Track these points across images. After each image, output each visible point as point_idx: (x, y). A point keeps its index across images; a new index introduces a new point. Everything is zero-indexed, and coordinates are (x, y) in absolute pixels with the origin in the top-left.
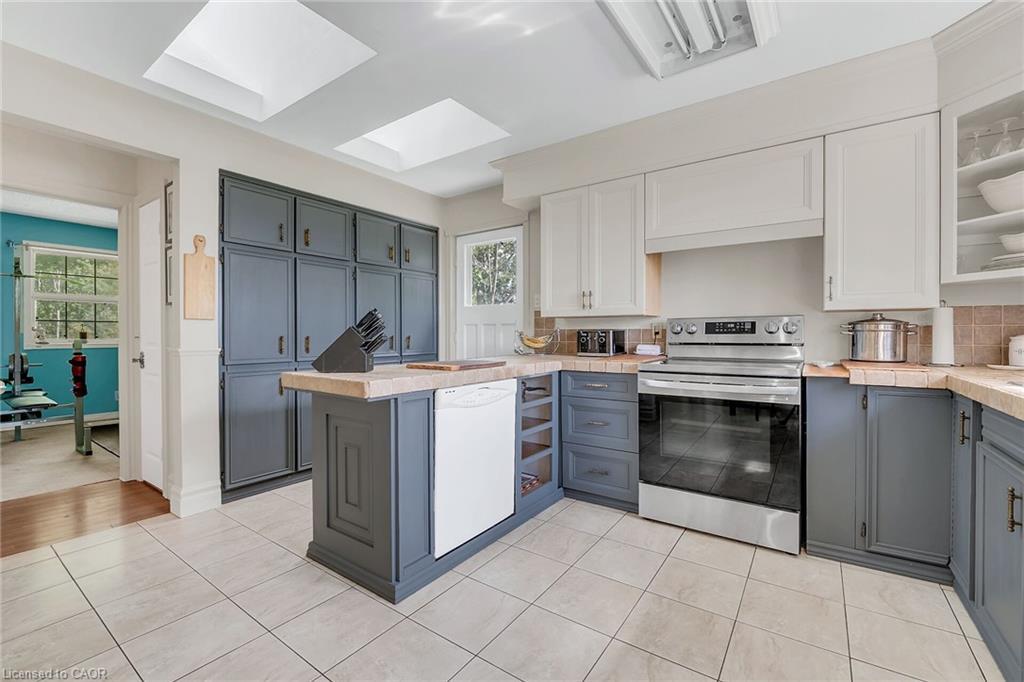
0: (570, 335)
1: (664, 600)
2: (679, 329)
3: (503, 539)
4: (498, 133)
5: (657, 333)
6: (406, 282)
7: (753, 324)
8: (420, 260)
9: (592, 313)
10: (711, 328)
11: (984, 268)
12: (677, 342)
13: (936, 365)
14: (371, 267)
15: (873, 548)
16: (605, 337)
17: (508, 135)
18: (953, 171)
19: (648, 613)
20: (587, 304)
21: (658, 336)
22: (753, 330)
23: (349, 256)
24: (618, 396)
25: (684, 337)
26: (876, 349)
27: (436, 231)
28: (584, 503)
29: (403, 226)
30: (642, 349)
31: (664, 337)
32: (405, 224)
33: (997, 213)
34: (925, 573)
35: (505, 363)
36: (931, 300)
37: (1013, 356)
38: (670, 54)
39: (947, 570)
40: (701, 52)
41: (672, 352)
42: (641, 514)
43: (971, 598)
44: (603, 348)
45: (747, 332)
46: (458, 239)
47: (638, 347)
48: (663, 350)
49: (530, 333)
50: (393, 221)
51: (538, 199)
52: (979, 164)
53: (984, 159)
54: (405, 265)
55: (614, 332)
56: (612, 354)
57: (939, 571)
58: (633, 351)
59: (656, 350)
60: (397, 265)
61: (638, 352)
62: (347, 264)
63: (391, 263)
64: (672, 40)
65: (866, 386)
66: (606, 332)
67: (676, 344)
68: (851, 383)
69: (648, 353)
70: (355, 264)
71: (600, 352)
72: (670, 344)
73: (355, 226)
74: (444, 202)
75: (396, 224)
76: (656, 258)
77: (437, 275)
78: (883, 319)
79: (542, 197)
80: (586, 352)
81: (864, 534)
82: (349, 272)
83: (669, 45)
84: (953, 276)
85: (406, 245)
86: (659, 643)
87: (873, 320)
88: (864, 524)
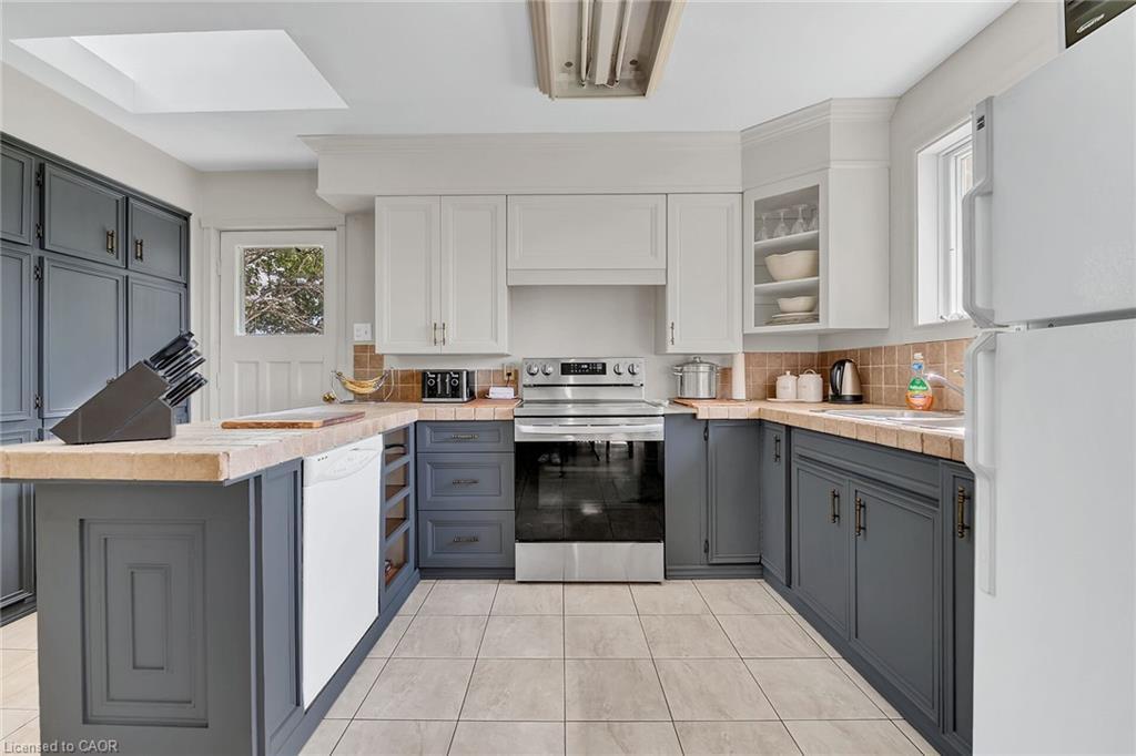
0: (407, 377)
1: (587, 662)
2: (536, 369)
3: (373, 653)
4: (328, 99)
5: (509, 374)
6: (137, 293)
7: (604, 365)
8: (159, 259)
9: (445, 350)
10: (567, 369)
11: (768, 324)
12: (532, 383)
13: (737, 401)
14: (72, 260)
15: (714, 561)
16: (458, 379)
17: (344, 106)
18: (752, 245)
19: (580, 683)
20: (439, 339)
21: (511, 378)
22: (603, 372)
23: (28, 236)
24: (490, 447)
25: (540, 379)
26: (697, 389)
27: (186, 217)
28: (447, 581)
29: (131, 200)
30: (496, 392)
31: (516, 378)
32: (134, 197)
33: (775, 281)
34: (745, 572)
35: (363, 413)
36: (736, 348)
37: (779, 391)
38: (565, 75)
39: (760, 566)
40: (597, 83)
41: (528, 394)
42: (518, 579)
43: (787, 585)
44: (456, 392)
45: (599, 374)
46: (223, 234)
47: (491, 391)
48: (516, 393)
49: (349, 374)
50: (111, 188)
51: (372, 200)
52: (766, 242)
53: (787, 234)
54: (134, 264)
55: (468, 373)
56: (465, 399)
57: (755, 568)
58: (484, 395)
59: (508, 392)
60: (119, 263)
61: (491, 396)
62: (23, 249)
63: (110, 258)
64: (573, 61)
65: (707, 420)
66: (459, 373)
67: (530, 386)
68: (699, 417)
69: (501, 397)
70: (42, 253)
71: (452, 397)
72: (525, 386)
73: (41, 185)
74: (201, 176)
75: (120, 197)
76: (515, 291)
77: (187, 286)
78: (701, 362)
79: (377, 199)
80: (435, 397)
81: (706, 551)
82: (29, 266)
83: (569, 64)
84: (752, 329)
85: (137, 232)
86: (608, 708)
87: (694, 362)
88: (707, 542)
